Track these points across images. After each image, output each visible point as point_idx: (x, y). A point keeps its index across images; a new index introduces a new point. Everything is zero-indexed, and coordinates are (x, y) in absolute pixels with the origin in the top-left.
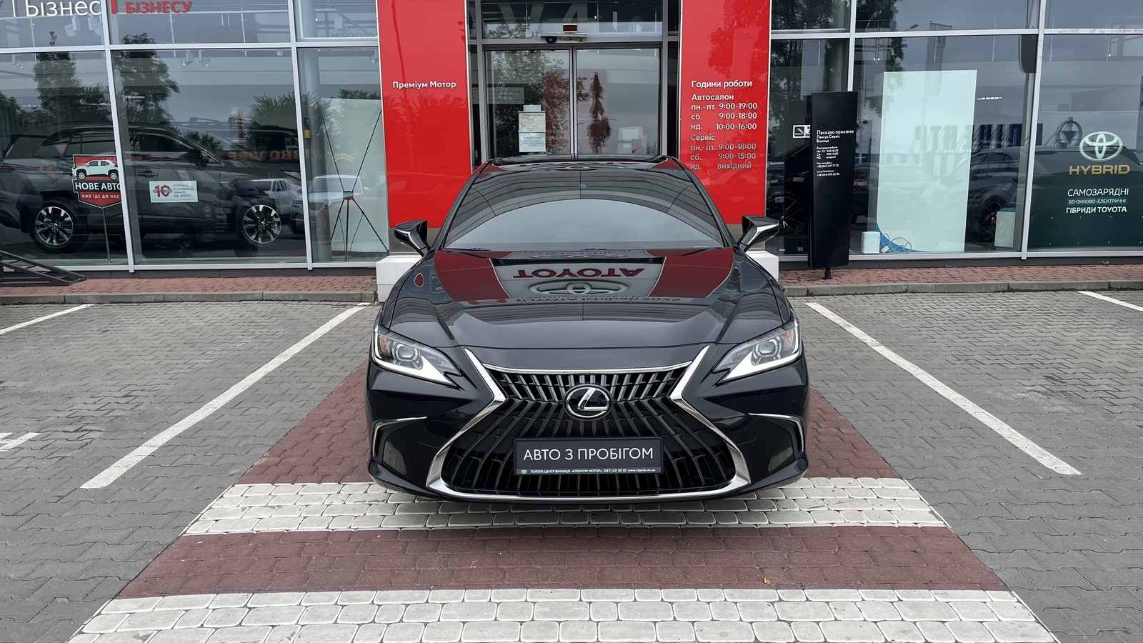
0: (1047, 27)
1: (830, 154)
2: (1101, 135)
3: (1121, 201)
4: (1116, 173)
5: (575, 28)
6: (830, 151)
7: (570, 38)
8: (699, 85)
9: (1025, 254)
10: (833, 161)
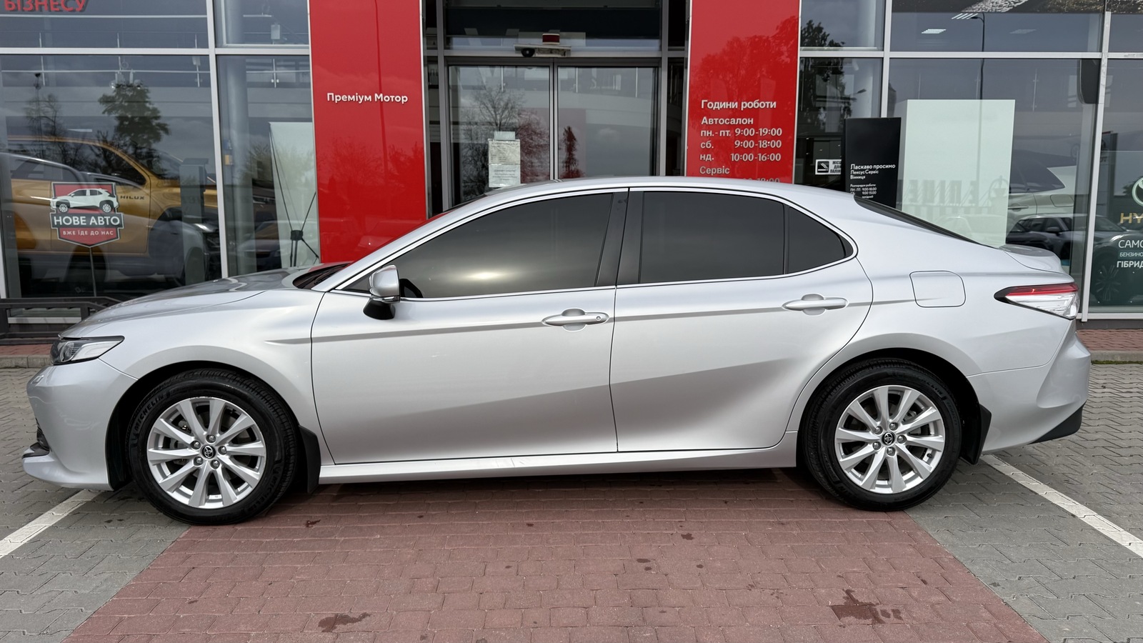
1: (867, 193)
5: (556, 39)
6: (867, 189)
7: (551, 51)
8: (710, 105)
9: (1087, 314)
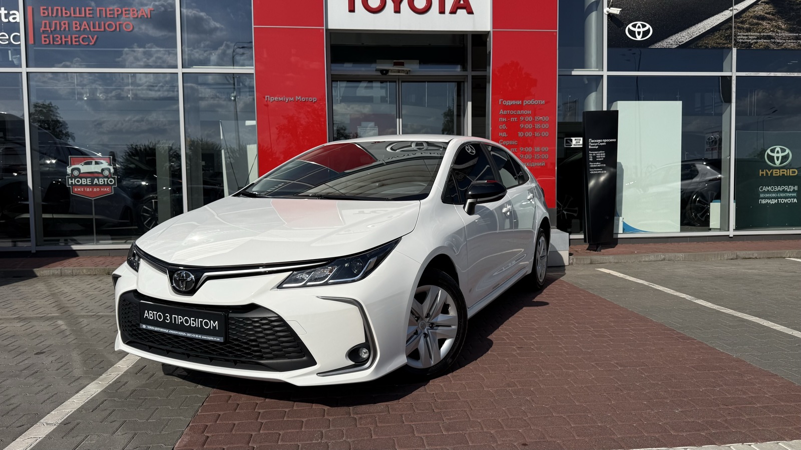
0: (737, 71)
1: (599, 157)
2: (778, 148)
3: (793, 195)
4: (788, 175)
5: (402, 64)
6: (599, 154)
7: (399, 71)
8: (505, 102)
9: (731, 233)
10: (602, 162)
